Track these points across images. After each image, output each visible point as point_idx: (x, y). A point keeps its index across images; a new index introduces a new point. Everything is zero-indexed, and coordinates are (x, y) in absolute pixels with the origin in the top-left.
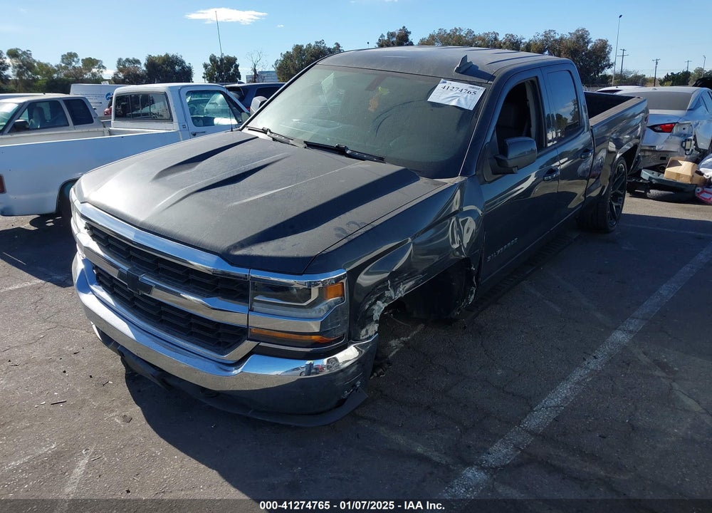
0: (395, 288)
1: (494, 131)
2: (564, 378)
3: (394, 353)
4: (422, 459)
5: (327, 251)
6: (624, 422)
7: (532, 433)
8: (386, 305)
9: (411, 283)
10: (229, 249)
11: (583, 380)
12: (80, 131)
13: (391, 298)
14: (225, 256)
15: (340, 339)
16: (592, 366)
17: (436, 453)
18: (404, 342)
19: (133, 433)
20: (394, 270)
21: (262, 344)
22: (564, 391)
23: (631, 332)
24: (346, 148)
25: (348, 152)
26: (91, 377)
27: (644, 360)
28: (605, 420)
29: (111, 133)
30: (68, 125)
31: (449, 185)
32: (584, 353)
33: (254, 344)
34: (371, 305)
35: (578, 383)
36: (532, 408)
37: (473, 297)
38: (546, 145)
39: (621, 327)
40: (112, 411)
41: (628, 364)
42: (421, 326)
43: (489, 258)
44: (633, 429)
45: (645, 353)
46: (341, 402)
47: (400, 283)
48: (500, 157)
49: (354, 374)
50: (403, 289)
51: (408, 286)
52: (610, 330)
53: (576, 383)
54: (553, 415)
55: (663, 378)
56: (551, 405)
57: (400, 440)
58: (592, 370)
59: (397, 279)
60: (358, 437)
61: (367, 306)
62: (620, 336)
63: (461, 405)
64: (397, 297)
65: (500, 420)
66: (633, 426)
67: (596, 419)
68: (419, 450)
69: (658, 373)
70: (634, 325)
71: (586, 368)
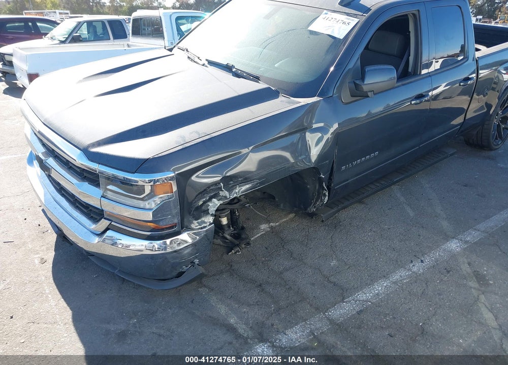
0: (230, 190)
1: (358, 58)
2: (385, 277)
3: (259, 235)
4: (231, 329)
5: (160, 155)
6: (417, 325)
7: (331, 321)
8: (221, 202)
9: (248, 186)
10: (89, 146)
11: (401, 280)
12: (118, 43)
13: (226, 197)
14: (86, 151)
15: (172, 227)
16: (415, 269)
17: (244, 326)
18: (272, 228)
19: (40, 272)
20: (228, 175)
21: (113, 223)
22: (380, 287)
23: (466, 242)
24: (233, 66)
25: (234, 70)
26: (39, 225)
27: (466, 269)
28: (401, 319)
29: (128, 46)
30: (110, 39)
31: (303, 104)
32: (415, 256)
33: (108, 222)
34: (205, 202)
35: (395, 283)
36: (344, 299)
37: (327, 198)
38: (420, 72)
39: (460, 237)
40: (38, 253)
41: (448, 272)
42: (292, 215)
43: (343, 168)
44: (422, 333)
45: (469, 264)
46: (181, 274)
47: (236, 185)
48: (357, 82)
49: (190, 254)
50: (240, 190)
51: (244, 188)
52: (447, 238)
53: (394, 283)
54: (357, 309)
55: (474, 288)
56: (361, 299)
57: (222, 309)
58: (414, 272)
59: (232, 182)
60: (192, 302)
61: (201, 203)
62: (454, 245)
63: (287, 287)
64: (232, 197)
65: (311, 306)
66: (423, 330)
67: (394, 318)
68: (232, 321)
69: (473, 284)
70: (472, 236)
71: (410, 270)
